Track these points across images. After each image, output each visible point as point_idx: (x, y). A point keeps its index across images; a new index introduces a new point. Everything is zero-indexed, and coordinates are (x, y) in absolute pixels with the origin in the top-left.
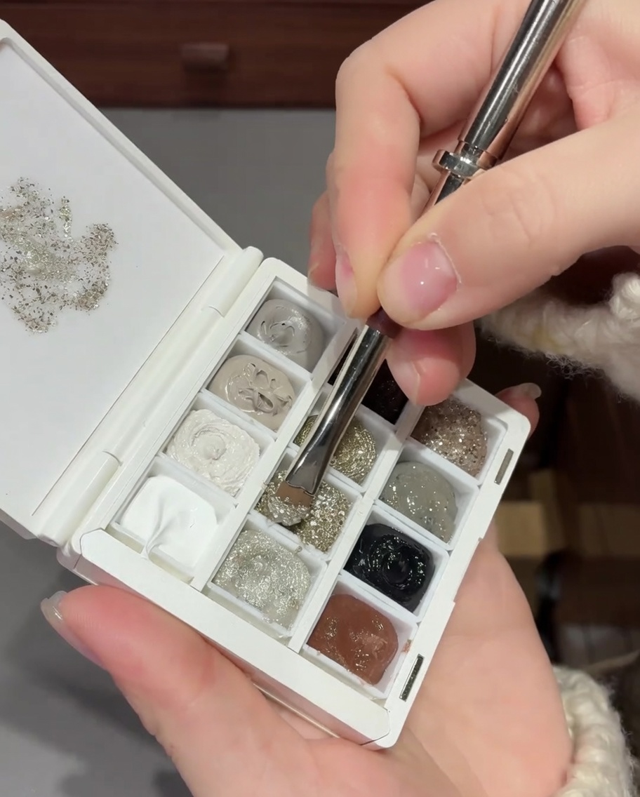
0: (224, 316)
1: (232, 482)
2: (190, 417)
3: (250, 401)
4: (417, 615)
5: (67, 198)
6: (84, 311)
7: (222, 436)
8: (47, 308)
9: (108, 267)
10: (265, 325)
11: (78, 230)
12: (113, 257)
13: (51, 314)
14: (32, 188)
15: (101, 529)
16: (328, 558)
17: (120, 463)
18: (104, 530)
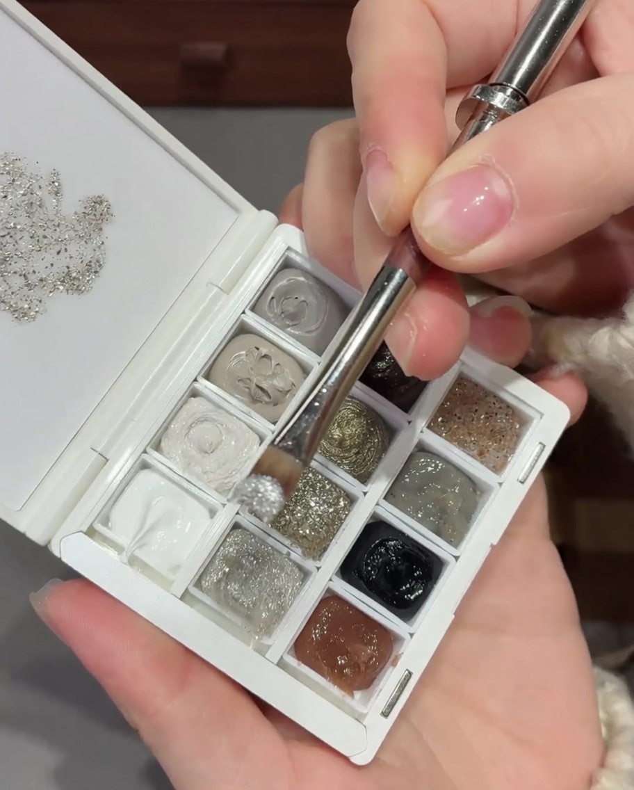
0: (228, 294)
1: (226, 478)
2: (187, 407)
3: (247, 390)
4: (411, 626)
5: (56, 171)
6: (75, 295)
7: (219, 426)
8: (35, 294)
9: (103, 243)
10: (275, 301)
11: (71, 204)
12: (111, 232)
13: (40, 301)
14: (18, 164)
15: (81, 531)
16: (318, 564)
17: (107, 460)
18: (85, 533)
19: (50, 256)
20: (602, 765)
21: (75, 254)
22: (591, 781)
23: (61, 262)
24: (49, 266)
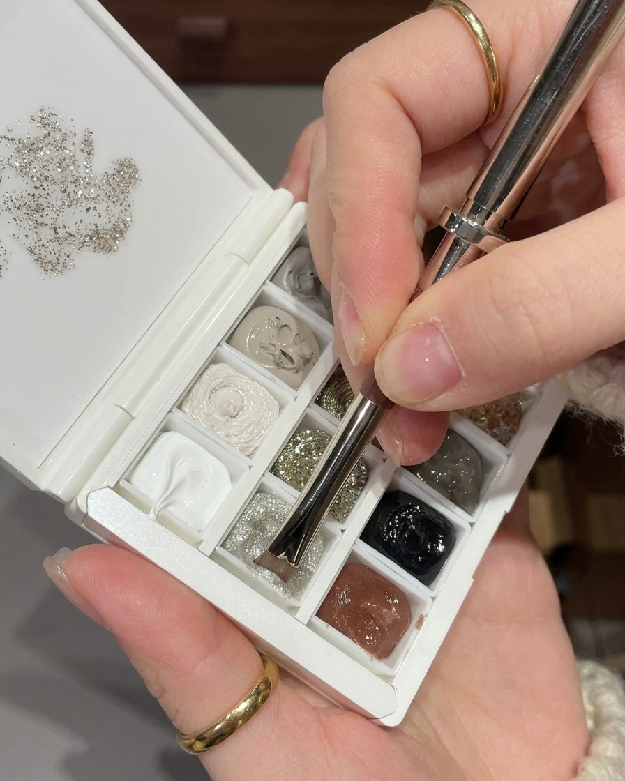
0: (249, 265)
1: (248, 442)
2: (208, 372)
3: (271, 357)
4: (432, 590)
5: (90, 130)
6: (103, 253)
7: (240, 392)
8: (66, 249)
9: (129, 206)
10: (291, 274)
11: (102, 164)
12: (137, 196)
13: (68, 256)
14: (52, 119)
15: (108, 487)
16: (343, 527)
17: (133, 418)
18: (112, 489)
19: (80, 213)
20: (587, 752)
21: (104, 214)
22: (576, 770)
23: (91, 220)
24: (79, 222)
